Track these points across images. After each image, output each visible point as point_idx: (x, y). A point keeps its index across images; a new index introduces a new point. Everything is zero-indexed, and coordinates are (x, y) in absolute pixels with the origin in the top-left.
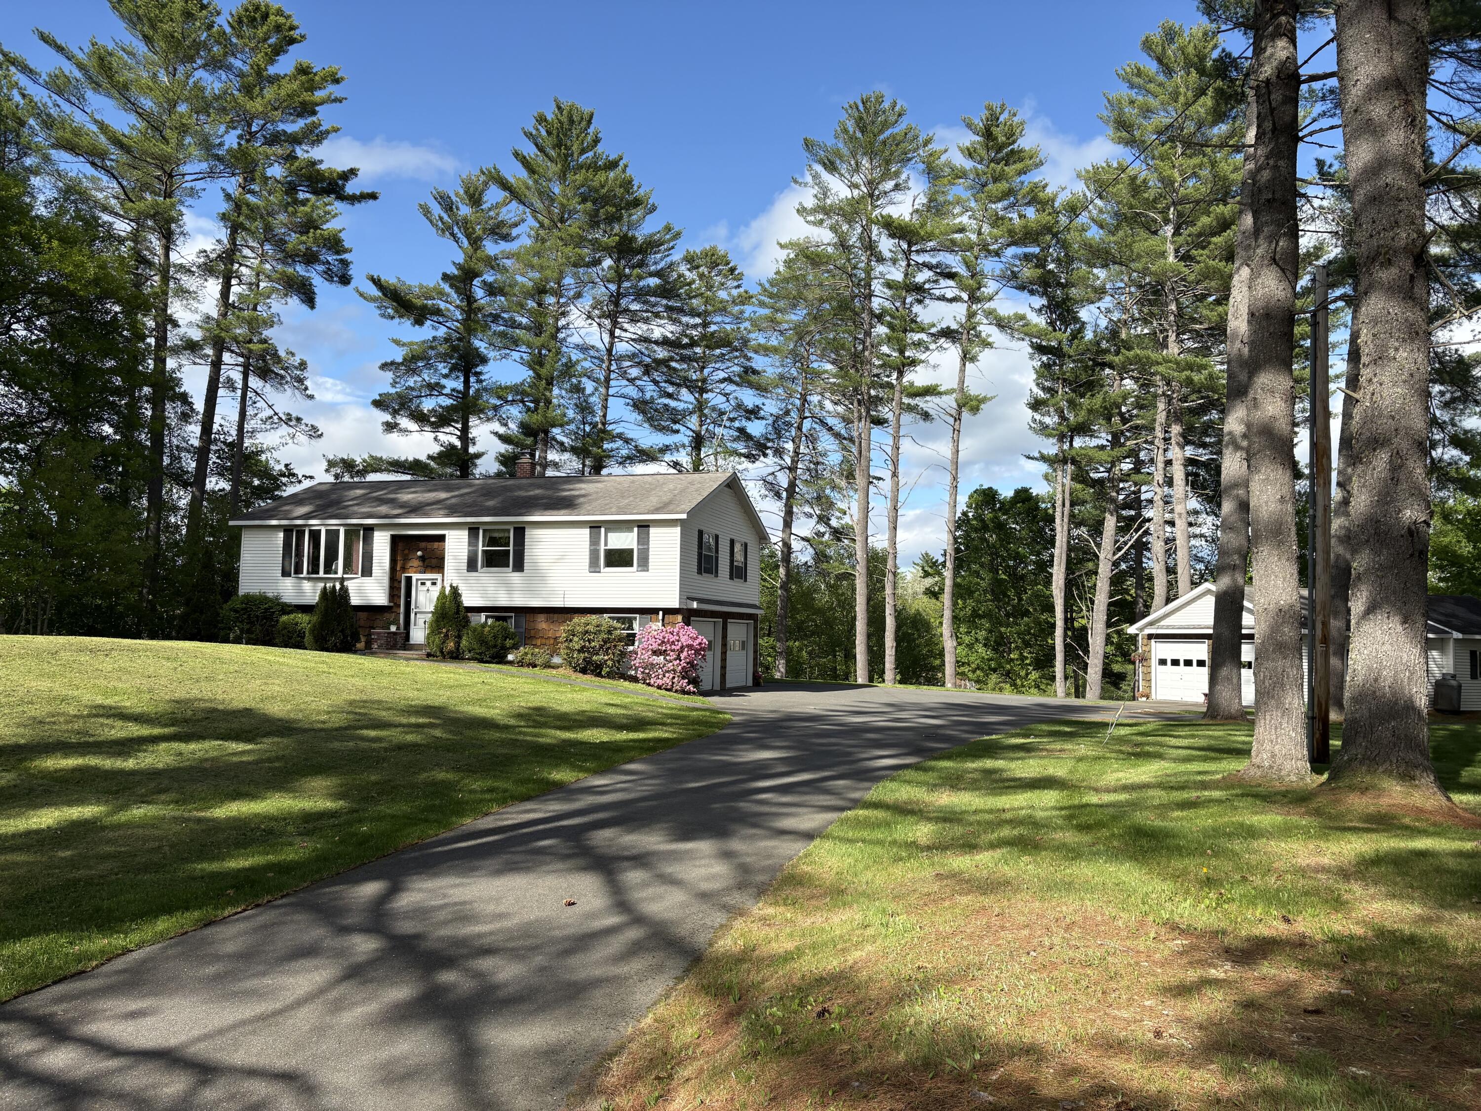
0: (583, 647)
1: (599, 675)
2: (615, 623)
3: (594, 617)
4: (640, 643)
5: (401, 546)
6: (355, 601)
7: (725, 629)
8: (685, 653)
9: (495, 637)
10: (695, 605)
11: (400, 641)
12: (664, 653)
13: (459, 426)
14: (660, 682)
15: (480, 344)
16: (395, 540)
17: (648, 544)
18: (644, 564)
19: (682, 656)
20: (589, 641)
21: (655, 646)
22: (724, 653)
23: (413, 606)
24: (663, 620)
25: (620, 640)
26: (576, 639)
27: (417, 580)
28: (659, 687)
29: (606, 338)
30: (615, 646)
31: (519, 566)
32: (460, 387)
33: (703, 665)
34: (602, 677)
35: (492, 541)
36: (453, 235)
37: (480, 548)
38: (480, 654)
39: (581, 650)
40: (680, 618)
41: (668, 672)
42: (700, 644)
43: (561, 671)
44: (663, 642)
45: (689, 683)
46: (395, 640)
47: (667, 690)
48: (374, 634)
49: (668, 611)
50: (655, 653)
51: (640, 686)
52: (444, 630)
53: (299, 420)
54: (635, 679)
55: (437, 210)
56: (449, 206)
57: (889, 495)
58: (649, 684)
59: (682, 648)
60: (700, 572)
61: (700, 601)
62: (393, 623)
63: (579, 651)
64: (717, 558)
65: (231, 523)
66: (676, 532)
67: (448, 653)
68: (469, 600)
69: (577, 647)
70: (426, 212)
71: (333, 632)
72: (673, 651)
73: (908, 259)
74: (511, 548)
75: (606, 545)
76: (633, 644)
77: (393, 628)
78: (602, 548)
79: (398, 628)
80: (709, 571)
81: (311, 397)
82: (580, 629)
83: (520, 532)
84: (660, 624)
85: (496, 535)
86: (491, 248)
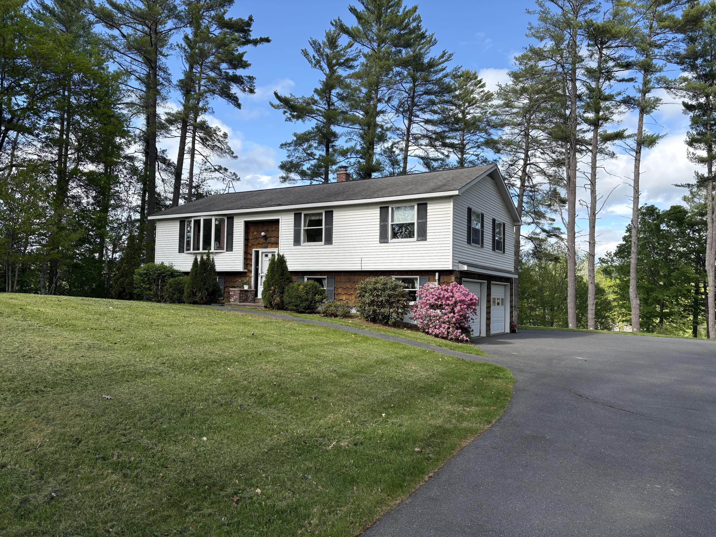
0: (373, 301)
1: (386, 324)
2: (400, 283)
3: (382, 278)
4: (420, 298)
5: (252, 229)
6: (219, 268)
7: (489, 289)
8: (458, 308)
9: (307, 293)
10: (465, 268)
11: (251, 296)
12: (440, 307)
13: (323, 177)
14: (437, 331)
15: (334, 128)
16: (247, 224)
17: (426, 218)
18: (423, 236)
19: (456, 310)
20: (378, 296)
21: (432, 301)
22: (488, 308)
23: (260, 272)
24: (439, 280)
25: (403, 296)
26: (367, 295)
27: (262, 253)
28: (437, 336)
29: (406, 122)
30: (399, 301)
31: (329, 241)
32: (324, 154)
33: (474, 317)
34: (390, 326)
35: (311, 223)
36: (321, 67)
37: (302, 228)
38: (296, 306)
39: (372, 303)
40: (453, 278)
41: (444, 323)
42: (471, 299)
43: (357, 320)
44: (439, 298)
45: (462, 333)
46: (247, 296)
47: (443, 338)
48: (231, 291)
49: (443, 273)
50: (433, 307)
51: (420, 334)
52: (273, 288)
53: (226, 170)
54: (414, 328)
55: (312, 52)
56: (318, 49)
57: (589, 206)
58: (428, 333)
59: (456, 303)
60: (469, 242)
61: (469, 265)
62: (246, 284)
63: (370, 305)
64: (483, 232)
65: (150, 218)
66: (449, 206)
67: (276, 305)
68: (292, 266)
69: (367, 301)
70: (305, 54)
71: (200, 290)
72: (448, 305)
73: (601, 53)
74: (323, 227)
75: (392, 221)
76: (415, 300)
77: (246, 287)
78: (390, 223)
79: (250, 287)
80: (476, 242)
81: (236, 157)
82: (369, 287)
83: (329, 213)
84: (436, 283)
85: (313, 218)
86: (341, 72)
